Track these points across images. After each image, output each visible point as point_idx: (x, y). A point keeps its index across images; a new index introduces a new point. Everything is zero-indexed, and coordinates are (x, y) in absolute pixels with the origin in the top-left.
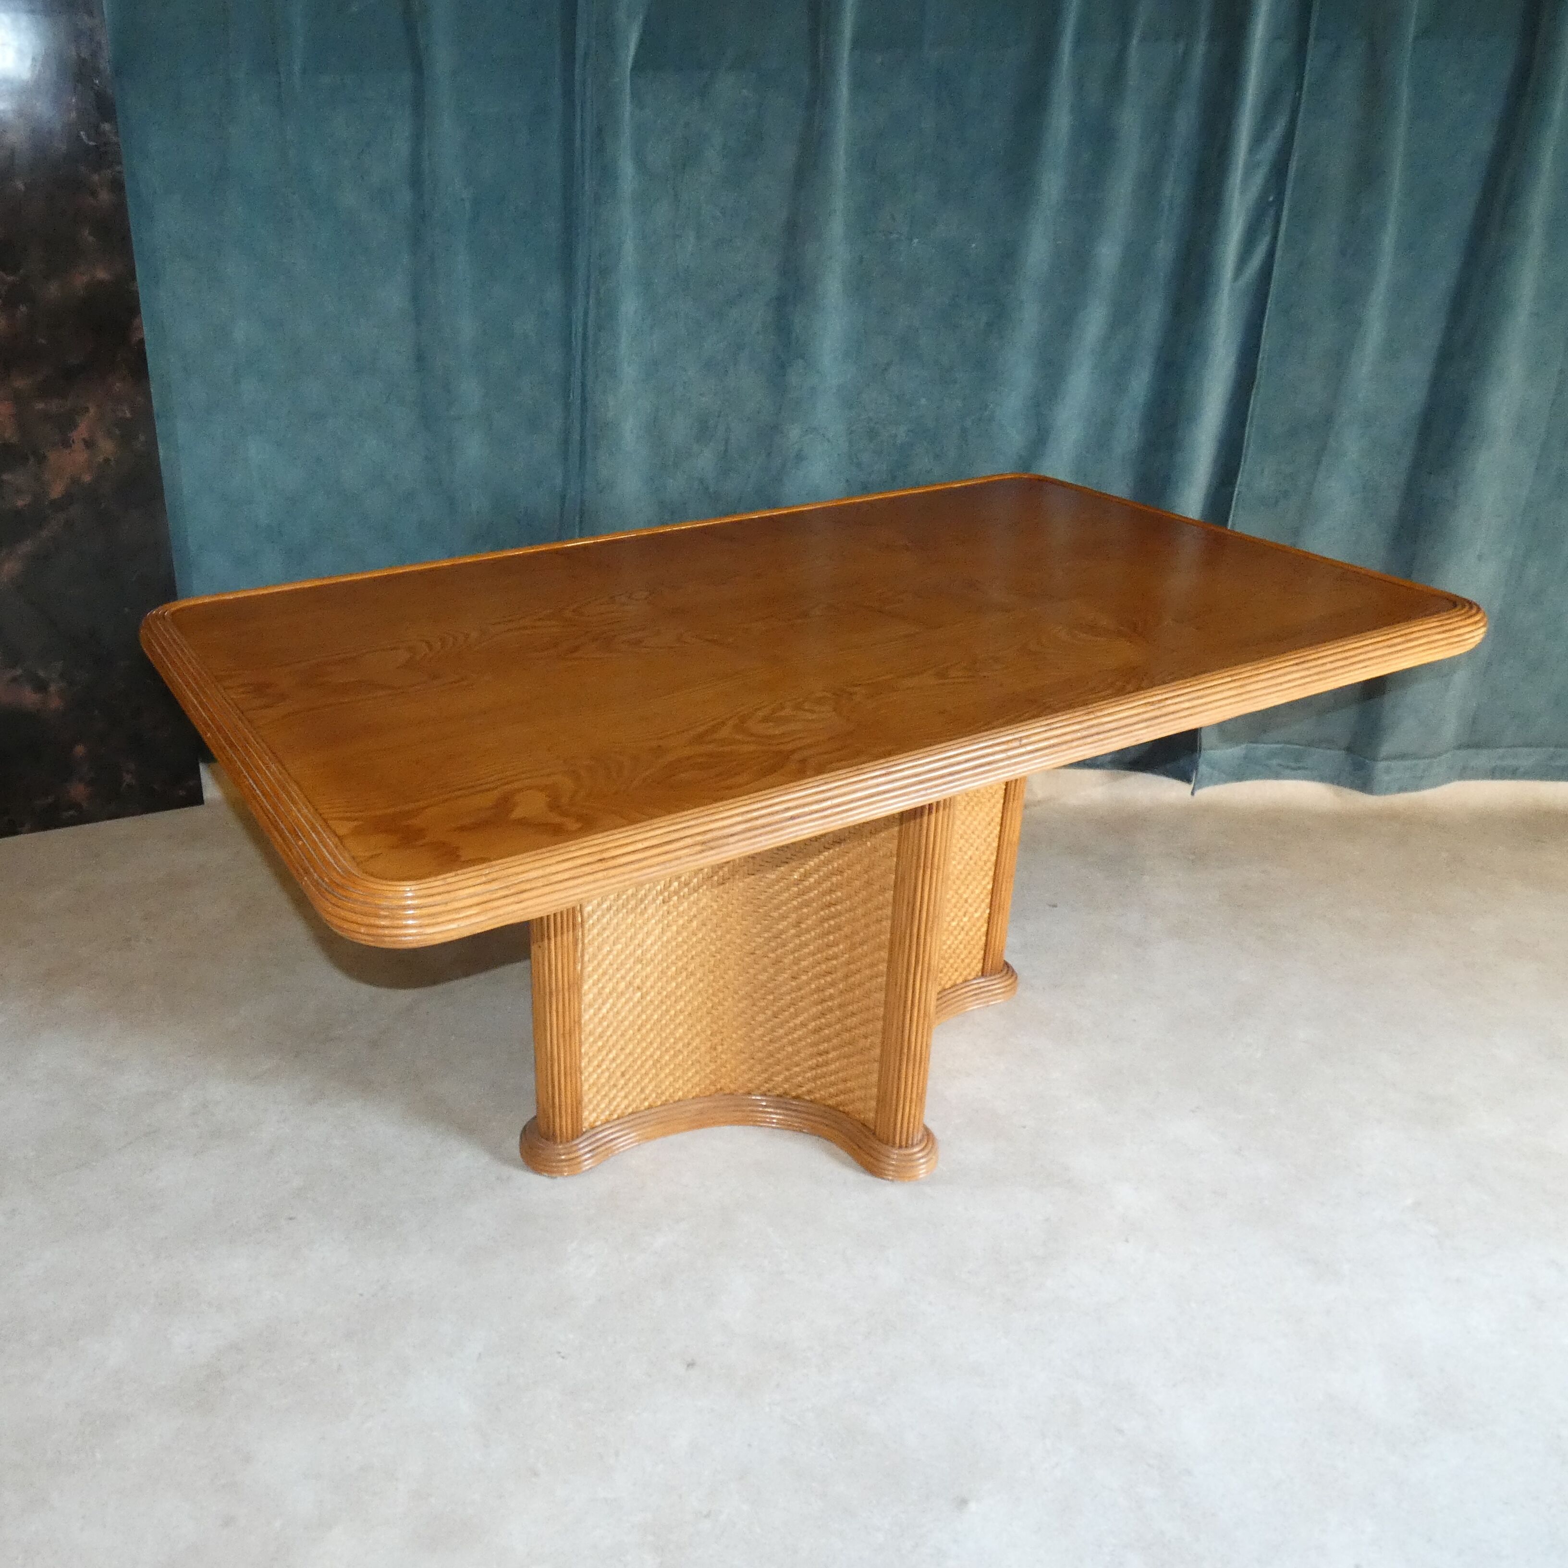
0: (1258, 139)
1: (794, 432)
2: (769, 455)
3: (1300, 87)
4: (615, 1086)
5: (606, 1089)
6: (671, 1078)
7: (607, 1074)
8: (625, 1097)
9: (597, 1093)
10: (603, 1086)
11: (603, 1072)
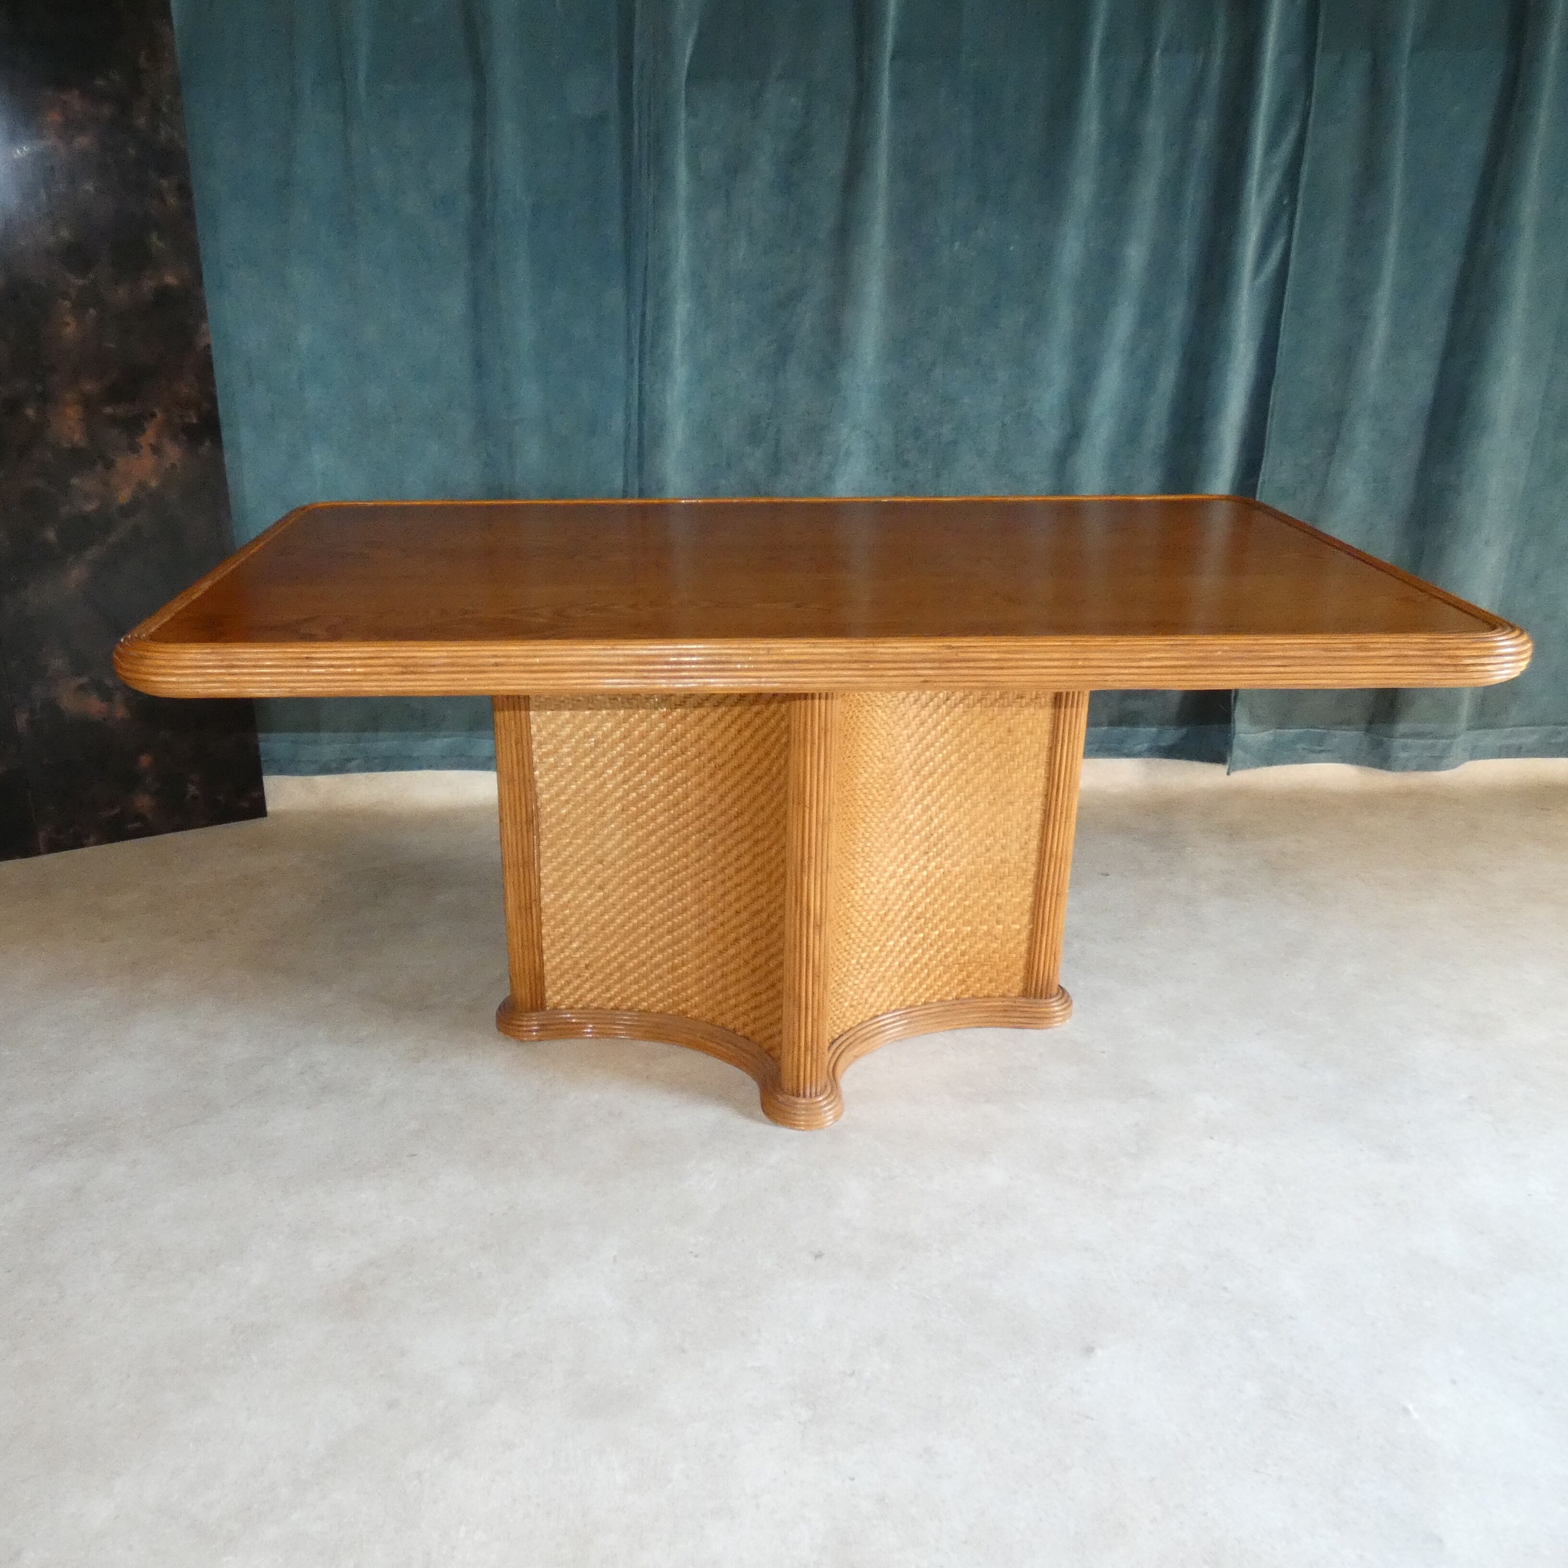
0: (1272, 144)
3: (1309, 94)
4: (579, 976)
5: (570, 975)
6: (636, 987)
7: (570, 962)
8: (591, 989)
9: (561, 976)
10: (566, 972)
11: (567, 958)
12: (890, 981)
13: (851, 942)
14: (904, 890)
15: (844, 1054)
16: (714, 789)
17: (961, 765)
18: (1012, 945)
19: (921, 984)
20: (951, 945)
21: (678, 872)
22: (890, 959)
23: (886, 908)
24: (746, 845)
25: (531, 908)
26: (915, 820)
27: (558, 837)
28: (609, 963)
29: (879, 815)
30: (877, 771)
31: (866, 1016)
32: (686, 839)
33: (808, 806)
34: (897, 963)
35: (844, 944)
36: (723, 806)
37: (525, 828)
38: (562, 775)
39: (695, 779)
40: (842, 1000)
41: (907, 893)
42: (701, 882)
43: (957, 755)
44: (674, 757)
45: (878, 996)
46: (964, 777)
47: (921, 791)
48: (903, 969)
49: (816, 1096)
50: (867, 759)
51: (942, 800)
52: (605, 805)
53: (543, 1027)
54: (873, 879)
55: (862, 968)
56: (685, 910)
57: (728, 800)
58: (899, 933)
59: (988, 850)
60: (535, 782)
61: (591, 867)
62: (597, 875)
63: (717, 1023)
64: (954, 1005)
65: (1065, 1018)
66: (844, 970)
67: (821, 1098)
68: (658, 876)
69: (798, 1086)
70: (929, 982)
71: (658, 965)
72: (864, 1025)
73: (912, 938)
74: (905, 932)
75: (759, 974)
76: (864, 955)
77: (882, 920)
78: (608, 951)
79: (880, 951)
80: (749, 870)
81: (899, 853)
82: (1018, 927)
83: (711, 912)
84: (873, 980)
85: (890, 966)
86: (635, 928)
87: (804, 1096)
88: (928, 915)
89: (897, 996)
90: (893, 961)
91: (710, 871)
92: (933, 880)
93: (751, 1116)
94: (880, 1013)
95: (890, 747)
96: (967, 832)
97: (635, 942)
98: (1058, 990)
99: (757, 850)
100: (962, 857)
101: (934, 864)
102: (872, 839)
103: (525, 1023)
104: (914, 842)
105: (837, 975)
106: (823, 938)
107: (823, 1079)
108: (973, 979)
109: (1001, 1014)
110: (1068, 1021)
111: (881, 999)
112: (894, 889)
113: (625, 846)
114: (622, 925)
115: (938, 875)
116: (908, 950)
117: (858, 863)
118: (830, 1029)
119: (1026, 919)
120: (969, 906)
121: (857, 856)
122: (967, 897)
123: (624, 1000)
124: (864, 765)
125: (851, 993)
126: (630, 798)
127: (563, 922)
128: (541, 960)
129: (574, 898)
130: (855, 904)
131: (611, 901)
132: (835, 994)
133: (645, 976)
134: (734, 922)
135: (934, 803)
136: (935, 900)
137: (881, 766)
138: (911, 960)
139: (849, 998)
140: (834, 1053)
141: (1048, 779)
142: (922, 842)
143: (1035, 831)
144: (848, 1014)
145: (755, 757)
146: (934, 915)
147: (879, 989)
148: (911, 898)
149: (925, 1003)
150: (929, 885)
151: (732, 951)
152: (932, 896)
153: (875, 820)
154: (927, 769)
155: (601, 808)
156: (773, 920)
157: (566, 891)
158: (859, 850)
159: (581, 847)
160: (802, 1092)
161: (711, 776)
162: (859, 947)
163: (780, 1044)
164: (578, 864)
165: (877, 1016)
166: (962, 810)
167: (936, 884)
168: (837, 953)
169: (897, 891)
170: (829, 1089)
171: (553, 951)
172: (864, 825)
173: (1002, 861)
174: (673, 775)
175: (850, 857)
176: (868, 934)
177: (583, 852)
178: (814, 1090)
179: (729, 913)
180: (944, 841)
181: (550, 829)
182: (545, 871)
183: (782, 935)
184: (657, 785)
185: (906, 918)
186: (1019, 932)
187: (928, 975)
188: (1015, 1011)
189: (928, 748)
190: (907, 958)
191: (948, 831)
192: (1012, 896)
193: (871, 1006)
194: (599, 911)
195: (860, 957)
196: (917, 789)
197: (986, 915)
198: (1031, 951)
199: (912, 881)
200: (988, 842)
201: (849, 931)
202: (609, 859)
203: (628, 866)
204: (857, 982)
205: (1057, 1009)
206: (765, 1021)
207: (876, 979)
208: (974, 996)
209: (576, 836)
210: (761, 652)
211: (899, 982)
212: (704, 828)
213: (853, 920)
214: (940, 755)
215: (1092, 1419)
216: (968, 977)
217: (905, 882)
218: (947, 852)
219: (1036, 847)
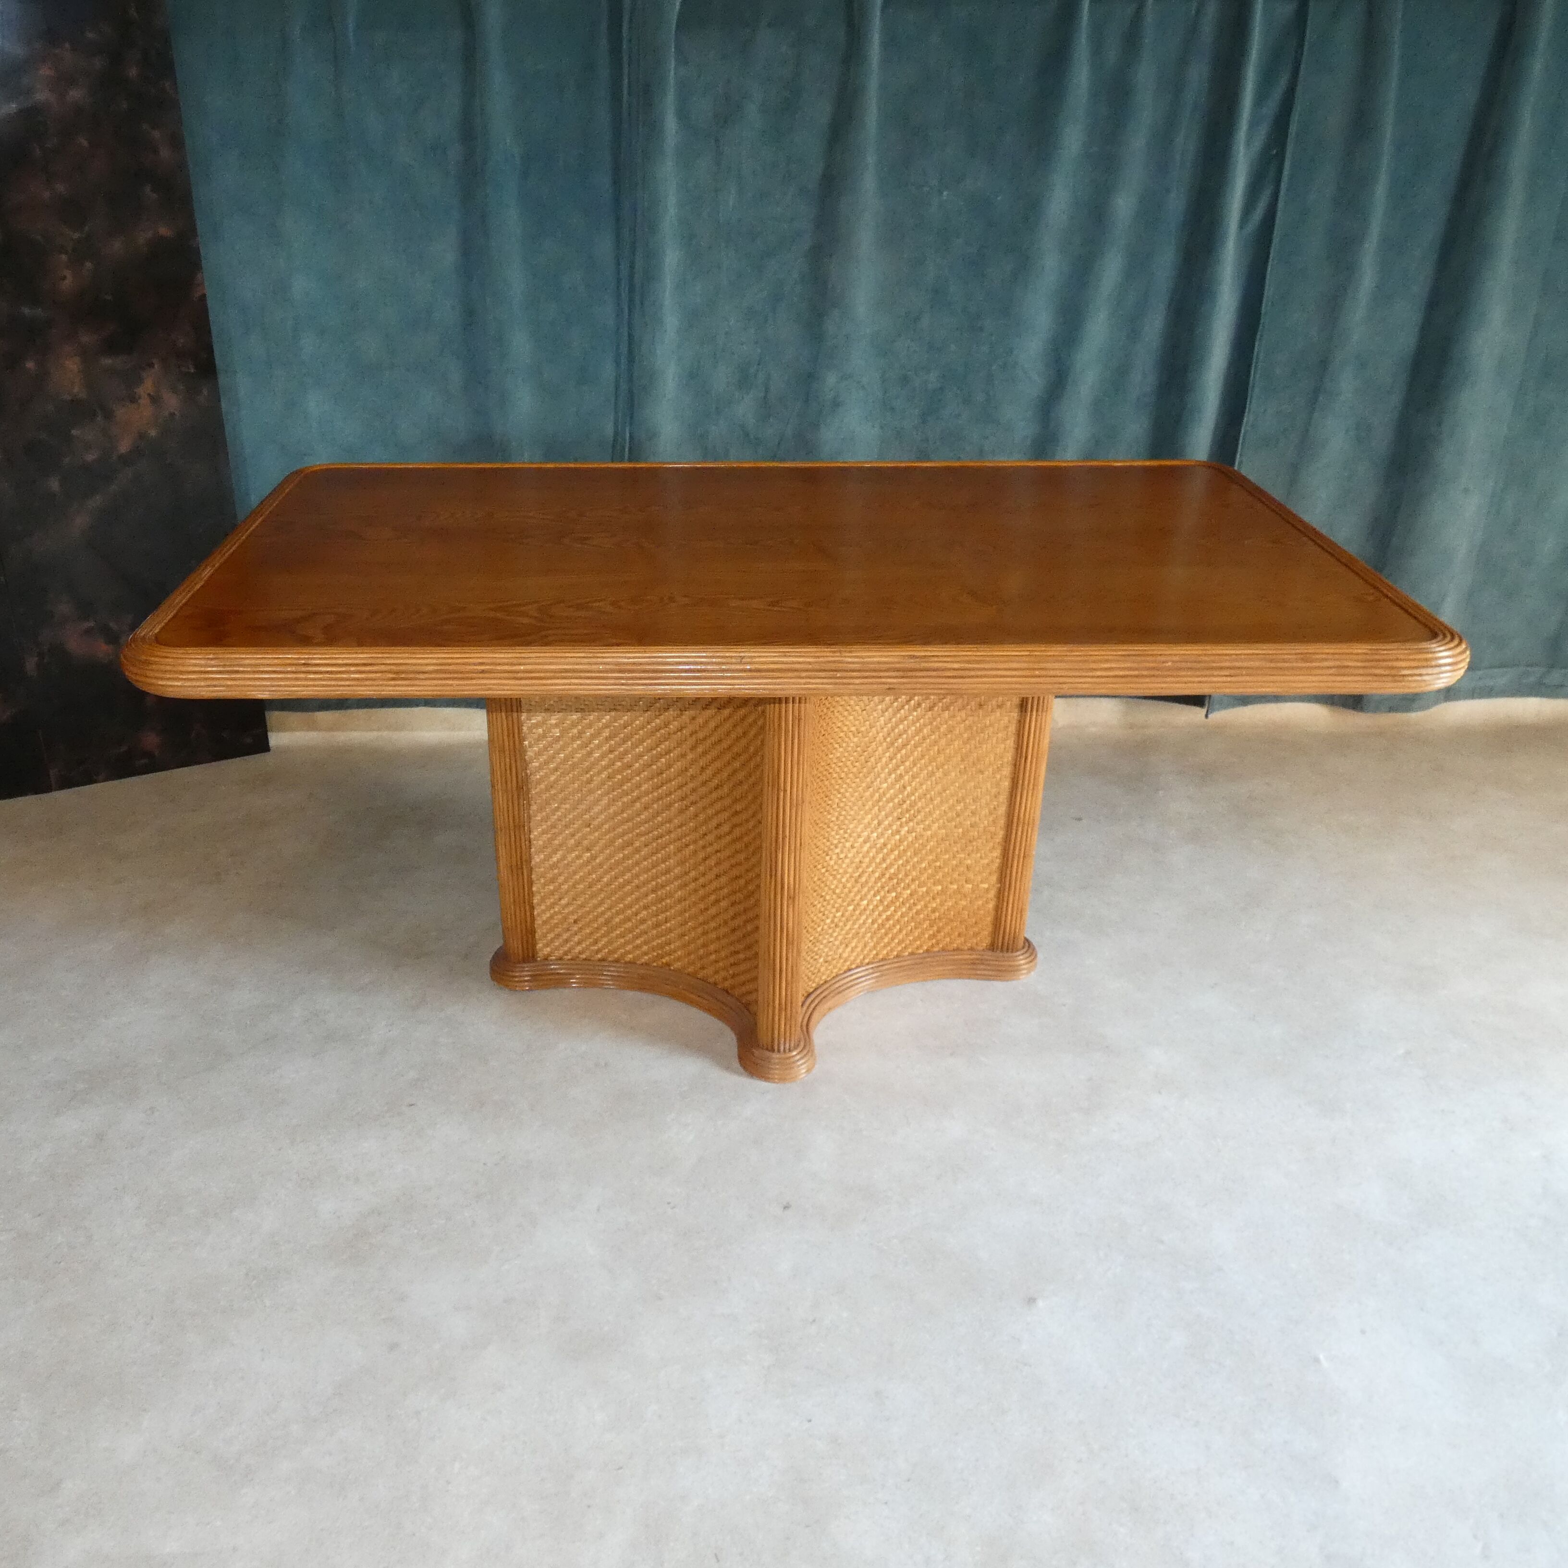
1: (831, 379)
2: (807, 401)
3: (1301, 46)
4: (568, 930)
5: (560, 930)
6: (622, 940)
7: (560, 917)
8: (579, 943)
9: (551, 930)
10: (556, 926)
11: (556, 913)
12: (863, 937)
13: (825, 903)
14: (877, 853)
15: (818, 1008)
16: (693, 762)
17: (933, 737)
18: (980, 903)
19: (893, 939)
20: (922, 903)
21: (661, 837)
22: (864, 917)
23: (860, 870)
24: (726, 815)
25: (522, 868)
26: (888, 789)
27: (548, 803)
28: (596, 918)
29: (854, 785)
30: (852, 745)
31: (840, 969)
32: (669, 806)
33: (782, 789)
34: (870, 921)
35: (819, 906)
36: (704, 777)
37: (515, 796)
38: (550, 745)
39: (678, 751)
40: (817, 957)
41: (881, 856)
42: (684, 846)
43: (929, 727)
44: (658, 729)
45: (852, 951)
46: (936, 748)
47: (894, 761)
48: (876, 926)
49: (790, 1050)
50: (842, 734)
51: (915, 770)
52: (592, 773)
53: (534, 977)
54: (848, 845)
55: (836, 926)
56: (668, 871)
57: (709, 772)
58: (872, 893)
59: (958, 815)
60: (526, 751)
61: (578, 830)
62: (584, 838)
63: (699, 976)
64: (925, 958)
65: (1029, 971)
66: (819, 929)
67: (794, 1053)
68: (643, 839)
69: (773, 1041)
70: (901, 937)
71: (643, 921)
72: (838, 979)
73: (884, 897)
74: (878, 892)
75: (739, 934)
76: (839, 914)
77: (856, 881)
78: (596, 907)
79: (854, 910)
80: (728, 838)
81: (872, 819)
82: (986, 886)
83: (693, 874)
84: (847, 936)
85: (864, 923)
86: (621, 887)
87: (779, 1051)
88: (900, 876)
89: (871, 951)
90: (867, 919)
91: (693, 836)
92: (905, 843)
93: (728, 1068)
94: (853, 966)
95: (864, 722)
96: (939, 799)
97: (622, 899)
98: (1024, 943)
99: (736, 820)
100: (933, 822)
101: (906, 829)
102: (847, 808)
103: (517, 974)
104: (888, 809)
105: (811, 936)
106: (796, 906)
107: (797, 1033)
108: (942, 934)
109: (969, 967)
110: (1032, 973)
111: (855, 954)
112: (868, 852)
113: (611, 811)
114: (608, 884)
115: (910, 839)
116: (881, 908)
117: (833, 830)
118: (803, 986)
119: (994, 878)
120: (940, 867)
121: (831, 825)
122: (937, 859)
123: (611, 952)
124: (839, 740)
125: (826, 950)
126: (616, 767)
127: (553, 880)
128: (532, 915)
129: (564, 858)
130: (829, 868)
131: (598, 861)
132: (810, 953)
133: (630, 931)
134: (715, 884)
135: (907, 772)
136: (907, 862)
137: (856, 740)
138: (884, 917)
139: (824, 954)
140: (808, 1008)
141: (1017, 749)
142: (895, 807)
143: (1003, 798)
144: (823, 969)
145: (733, 736)
146: (906, 875)
147: (853, 944)
148: (884, 860)
149: (897, 956)
150: (902, 848)
151: (713, 911)
152: (905, 858)
153: (850, 790)
154: (900, 741)
155: (588, 776)
156: (751, 887)
157: (555, 852)
158: (834, 819)
159: (569, 811)
160: (776, 1048)
161: (693, 748)
162: (833, 907)
163: (756, 1002)
164: (567, 826)
165: (850, 970)
166: (934, 778)
167: (908, 846)
168: (812, 915)
169: (871, 854)
170: (802, 1044)
171: (543, 907)
172: (839, 796)
173: (972, 826)
174: (657, 746)
175: (825, 826)
176: (843, 895)
177: (571, 816)
178: (787, 1045)
179: (711, 876)
180: (916, 808)
181: (539, 794)
182: (536, 833)
183: (757, 904)
184: (641, 756)
185: (879, 878)
186: (987, 890)
187: (900, 930)
188: (983, 964)
189: (901, 721)
190: (880, 915)
191: (920, 798)
192: (981, 857)
193: (845, 961)
194: (586, 871)
195: (835, 917)
196: (891, 759)
197: (956, 876)
198: (998, 909)
199: (885, 845)
200: (959, 808)
201: (823, 894)
202: (596, 823)
203: (614, 829)
204: (831, 939)
205: (1022, 962)
206: (743, 978)
207: (850, 936)
208: (943, 950)
209: (564, 800)
210: (734, 660)
211: (872, 938)
212: (686, 796)
213: (828, 883)
214: (913, 728)
215: (1030, 1366)
216: (939, 931)
217: (878, 846)
218: (919, 817)
219: (1004, 812)
